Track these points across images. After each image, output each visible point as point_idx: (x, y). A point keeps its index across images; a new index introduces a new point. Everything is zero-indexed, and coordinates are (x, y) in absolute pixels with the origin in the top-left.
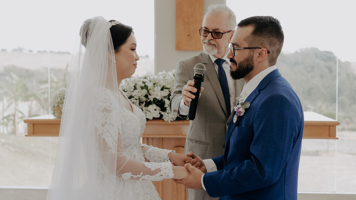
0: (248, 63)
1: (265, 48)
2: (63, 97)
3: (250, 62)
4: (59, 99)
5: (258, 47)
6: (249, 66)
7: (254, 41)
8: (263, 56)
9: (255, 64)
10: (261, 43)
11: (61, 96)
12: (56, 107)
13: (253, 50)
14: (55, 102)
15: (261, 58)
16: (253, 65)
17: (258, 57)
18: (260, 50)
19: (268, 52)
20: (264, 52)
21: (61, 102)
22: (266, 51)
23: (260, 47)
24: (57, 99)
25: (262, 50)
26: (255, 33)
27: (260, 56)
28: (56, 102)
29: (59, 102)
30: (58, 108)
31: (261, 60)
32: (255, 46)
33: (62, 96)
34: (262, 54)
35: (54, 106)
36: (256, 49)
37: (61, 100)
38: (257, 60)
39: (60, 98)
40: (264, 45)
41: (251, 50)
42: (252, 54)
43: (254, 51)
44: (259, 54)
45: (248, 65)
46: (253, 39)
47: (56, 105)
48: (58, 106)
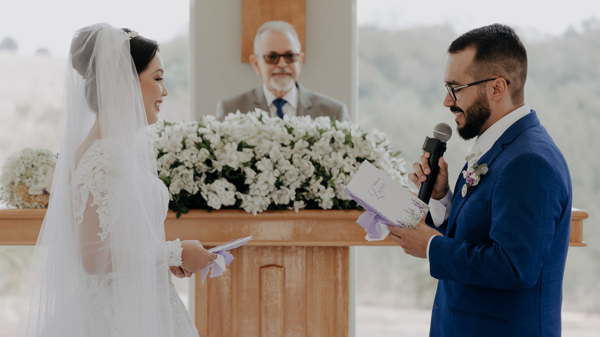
0: (480, 107)
1: (501, 77)
2: (31, 164)
3: (483, 104)
4: (23, 169)
5: (489, 78)
6: (483, 111)
7: (481, 71)
8: (501, 90)
9: (492, 105)
10: (494, 71)
11: (26, 161)
12: (16, 184)
13: (483, 86)
14: (15, 175)
15: (498, 94)
16: (488, 107)
17: (494, 93)
18: (494, 83)
19: (508, 83)
20: (501, 85)
21: (28, 174)
22: (503, 81)
23: (493, 78)
24: (19, 169)
25: (498, 82)
26: (479, 57)
27: (496, 91)
28: (18, 174)
29: (23, 174)
30: (21, 186)
31: (500, 97)
32: (485, 78)
33: (30, 161)
34: (499, 88)
35: (13, 183)
36: (488, 82)
37: (27, 171)
38: (493, 98)
39: (23, 165)
40: (498, 73)
41: (480, 85)
42: (483, 91)
43: (485, 86)
44: (494, 88)
45: (480, 110)
46: (478, 69)
47: (18, 180)
48: (20, 182)
